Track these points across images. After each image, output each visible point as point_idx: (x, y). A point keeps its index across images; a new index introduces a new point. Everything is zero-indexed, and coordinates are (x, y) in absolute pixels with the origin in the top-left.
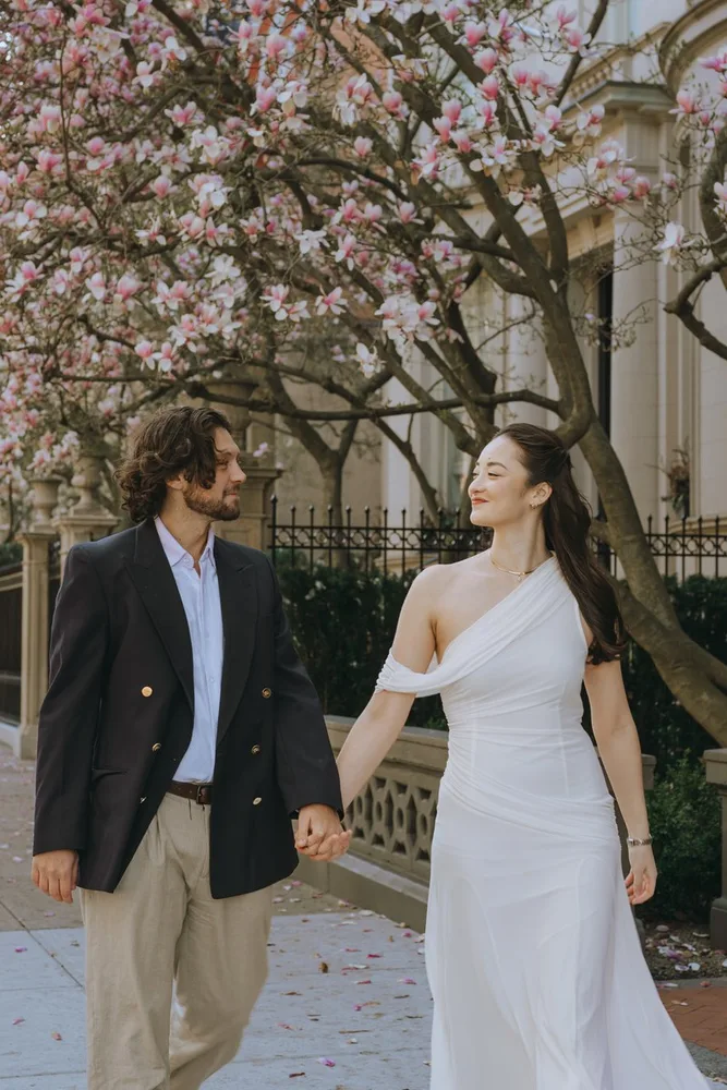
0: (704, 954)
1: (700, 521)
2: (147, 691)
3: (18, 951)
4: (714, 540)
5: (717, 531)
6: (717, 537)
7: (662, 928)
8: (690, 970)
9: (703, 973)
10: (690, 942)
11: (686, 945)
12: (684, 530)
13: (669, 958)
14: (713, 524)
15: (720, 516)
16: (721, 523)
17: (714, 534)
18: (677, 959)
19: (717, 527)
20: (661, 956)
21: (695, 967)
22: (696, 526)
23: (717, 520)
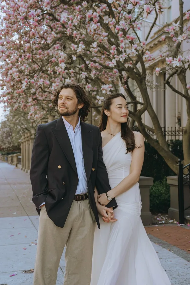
0: (166, 219)
1: (183, 128)
2: (60, 167)
3: (25, 220)
7: (160, 214)
8: (162, 223)
9: (165, 223)
10: (164, 217)
11: (163, 218)
12: (179, 130)
13: (159, 220)
18: (160, 221)
20: (157, 220)
21: (164, 222)
22: (182, 129)
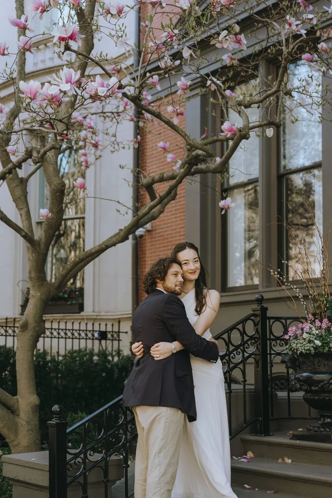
4: (5, 328)
5: (6, 324)
6: (6, 327)
14: (5, 321)
15: (8, 317)
16: (8, 320)
17: (5, 325)
19: (7, 322)
23: (7, 319)
